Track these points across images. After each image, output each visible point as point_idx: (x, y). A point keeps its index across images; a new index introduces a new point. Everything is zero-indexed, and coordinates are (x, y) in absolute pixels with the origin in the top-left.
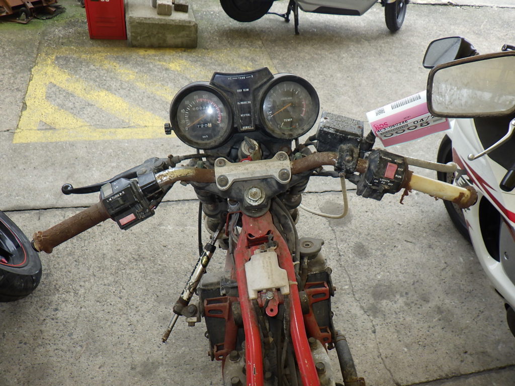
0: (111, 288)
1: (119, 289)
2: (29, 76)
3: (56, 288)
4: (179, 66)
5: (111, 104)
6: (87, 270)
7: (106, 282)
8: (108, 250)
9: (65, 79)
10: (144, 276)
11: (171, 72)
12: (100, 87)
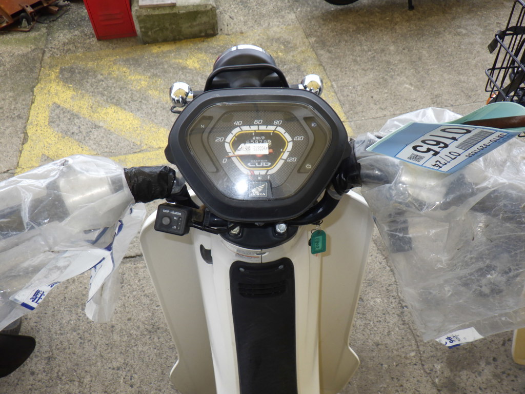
0: (121, 372)
1: (129, 374)
2: (31, 97)
3: (58, 376)
4: (198, 62)
5: (121, 122)
6: (93, 350)
7: (115, 364)
8: (118, 320)
9: (70, 96)
10: (159, 353)
11: (188, 71)
12: (108, 102)
